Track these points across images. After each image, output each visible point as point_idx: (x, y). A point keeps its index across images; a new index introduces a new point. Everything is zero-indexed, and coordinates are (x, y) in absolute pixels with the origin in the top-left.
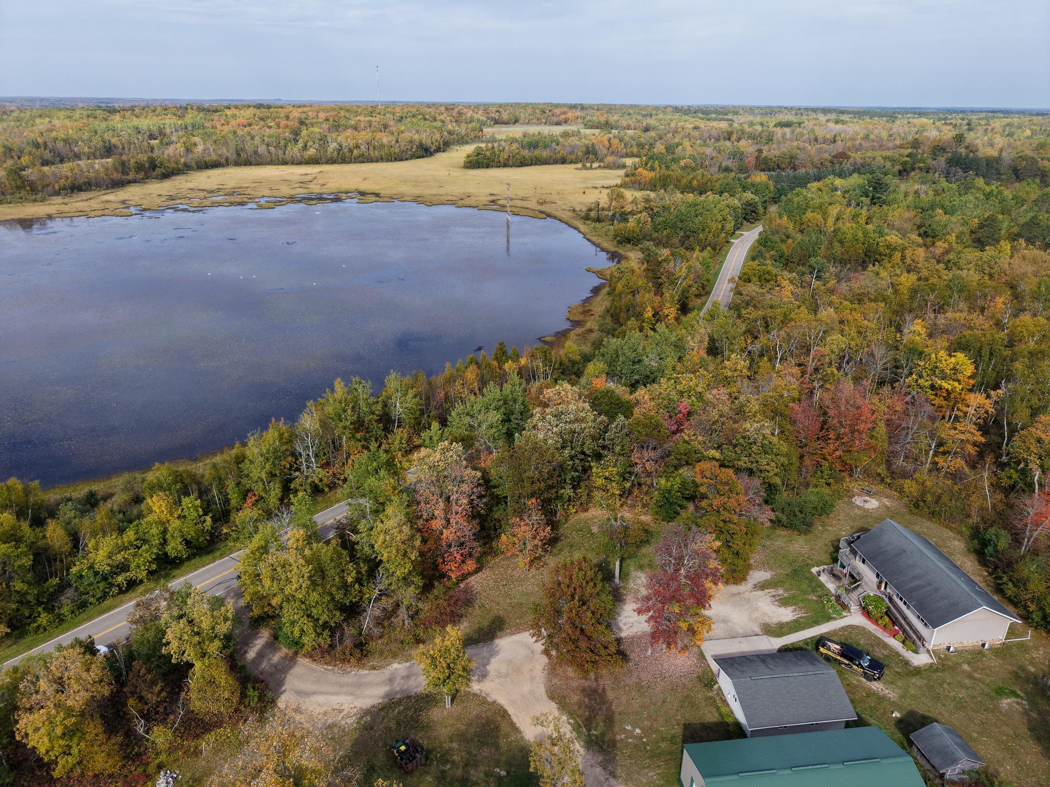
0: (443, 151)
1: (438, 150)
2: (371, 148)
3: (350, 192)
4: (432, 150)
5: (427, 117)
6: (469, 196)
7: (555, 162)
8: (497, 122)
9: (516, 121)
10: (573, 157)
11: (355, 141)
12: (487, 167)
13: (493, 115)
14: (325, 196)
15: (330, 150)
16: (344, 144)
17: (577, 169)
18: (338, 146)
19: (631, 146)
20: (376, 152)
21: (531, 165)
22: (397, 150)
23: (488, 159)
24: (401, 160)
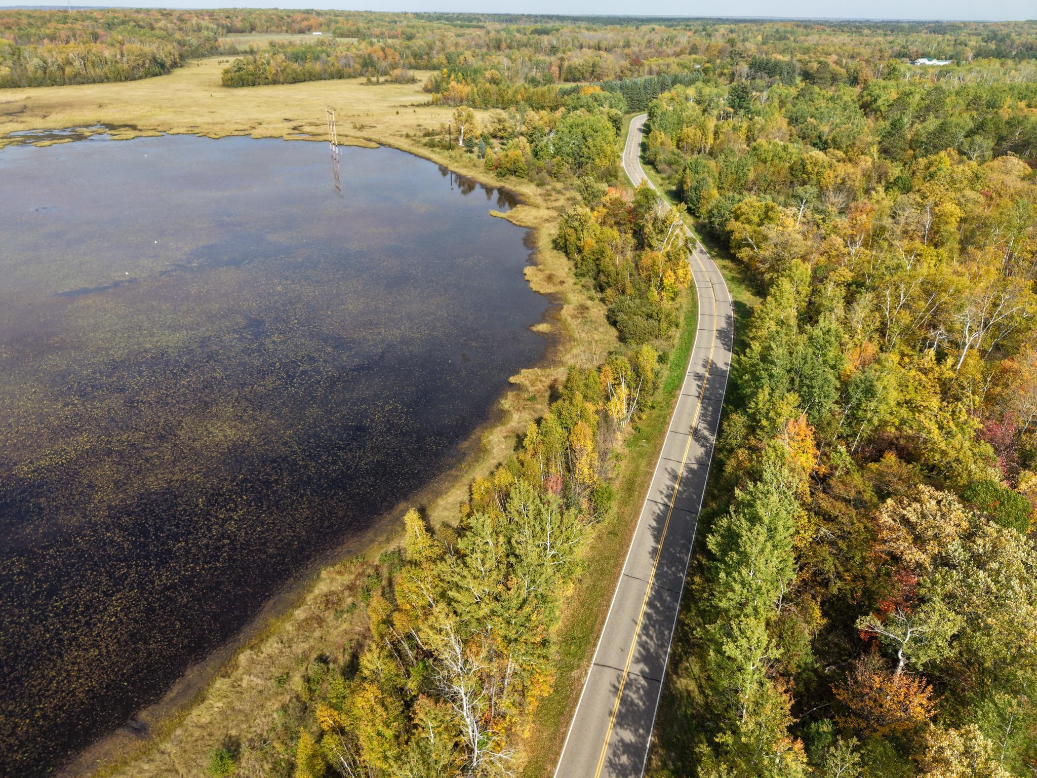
0: (181, 67)
1: (175, 65)
2: (89, 64)
3: (91, 126)
4: (167, 65)
5: (142, 23)
6: (260, 124)
7: (332, 77)
8: (230, 30)
9: (253, 29)
10: (351, 70)
11: (63, 56)
12: (254, 85)
13: (224, 22)
14: (55, 132)
15: (30, 68)
16: (49, 61)
17: (362, 84)
18: (41, 63)
19: (407, 57)
20: (98, 71)
21: (305, 81)
22: (126, 66)
23: (252, 75)
24: (134, 79)
